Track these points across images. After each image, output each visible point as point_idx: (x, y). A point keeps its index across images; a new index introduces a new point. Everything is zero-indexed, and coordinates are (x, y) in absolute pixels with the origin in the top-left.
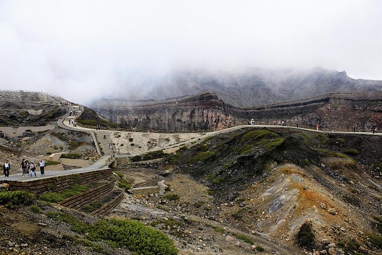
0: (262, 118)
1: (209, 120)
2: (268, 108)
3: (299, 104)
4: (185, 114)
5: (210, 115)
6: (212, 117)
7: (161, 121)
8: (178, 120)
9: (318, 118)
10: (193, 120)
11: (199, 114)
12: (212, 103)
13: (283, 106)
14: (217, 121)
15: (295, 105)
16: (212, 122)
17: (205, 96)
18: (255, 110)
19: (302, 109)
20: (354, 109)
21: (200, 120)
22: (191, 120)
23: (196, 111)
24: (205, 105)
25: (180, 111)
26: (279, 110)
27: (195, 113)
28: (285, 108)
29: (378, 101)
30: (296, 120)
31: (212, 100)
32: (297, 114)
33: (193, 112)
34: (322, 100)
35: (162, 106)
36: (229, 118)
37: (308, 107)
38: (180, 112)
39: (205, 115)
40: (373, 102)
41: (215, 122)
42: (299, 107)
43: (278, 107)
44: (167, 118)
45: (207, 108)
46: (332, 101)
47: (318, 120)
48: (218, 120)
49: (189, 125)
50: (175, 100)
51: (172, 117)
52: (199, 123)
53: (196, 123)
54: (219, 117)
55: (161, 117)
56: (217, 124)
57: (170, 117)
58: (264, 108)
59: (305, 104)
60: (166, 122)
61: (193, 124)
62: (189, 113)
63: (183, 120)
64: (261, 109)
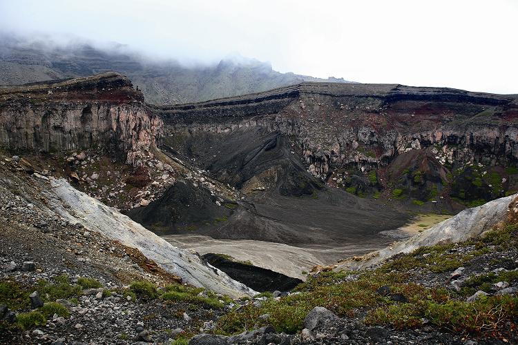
0: (191, 123)
1: (123, 126)
2: (201, 106)
3: (249, 101)
4: (71, 115)
5: (123, 116)
6: (127, 121)
7: (19, 129)
8: (56, 128)
9: (290, 121)
10: (88, 127)
11: (101, 116)
12: (125, 93)
13: (223, 104)
14: (138, 128)
15: (243, 102)
16: (128, 130)
17: (110, 80)
18: (180, 111)
19: (255, 108)
20: (338, 108)
21: (103, 126)
22: (84, 127)
23: (94, 110)
24: (110, 97)
25: (60, 109)
26: (218, 111)
27: (91, 112)
28: (229, 107)
29: (367, 97)
30: (247, 125)
31: (124, 88)
32: (248, 116)
33: (87, 111)
34: (285, 95)
35: (17, 98)
36: (156, 123)
37: (264, 106)
38: (60, 112)
39: (113, 117)
40: (362, 99)
41: (135, 129)
42: (250, 105)
43: (217, 104)
44: (32, 124)
45: (117, 104)
46: (303, 96)
47: (290, 124)
48: (140, 125)
49: (81, 137)
50: (45, 86)
51: (43, 121)
52: (100, 133)
53: (95, 133)
54: (140, 121)
55: (17, 120)
56: (138, 133)
57: (39, 122)
58: (194, 107)
59: (258, 100)
60: (30, 132)
61: (87, 135)
62: (79, 113)
63: (67, 126)
64: (189, 108)
